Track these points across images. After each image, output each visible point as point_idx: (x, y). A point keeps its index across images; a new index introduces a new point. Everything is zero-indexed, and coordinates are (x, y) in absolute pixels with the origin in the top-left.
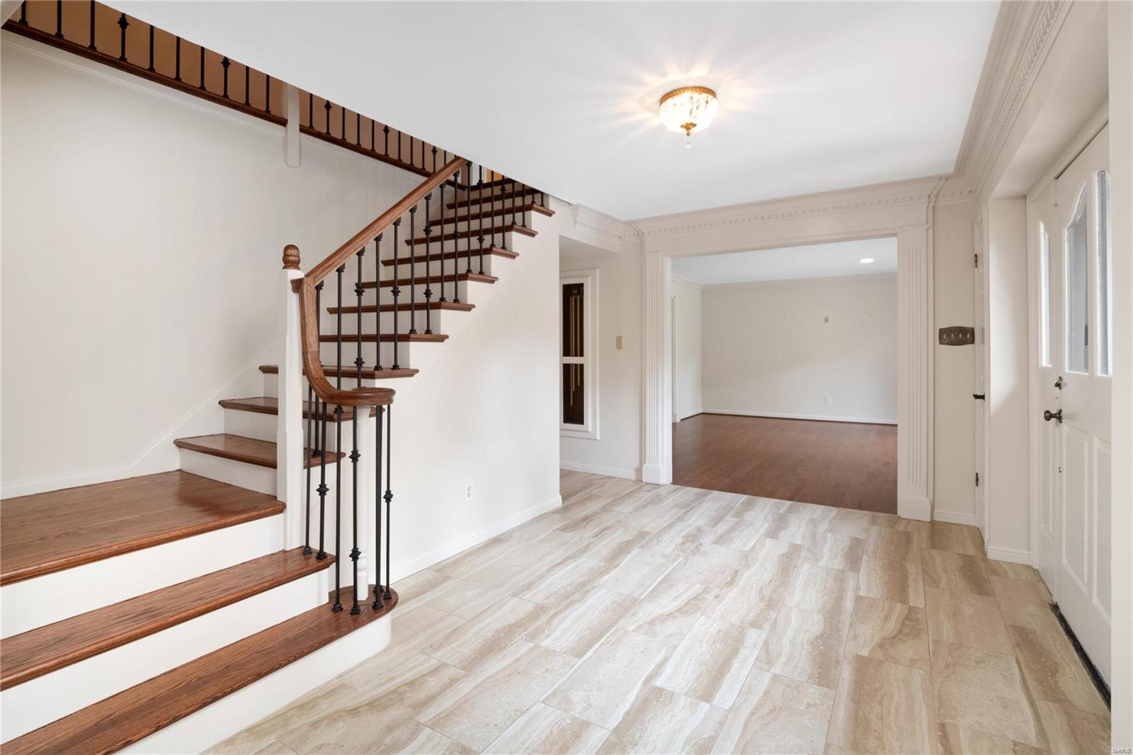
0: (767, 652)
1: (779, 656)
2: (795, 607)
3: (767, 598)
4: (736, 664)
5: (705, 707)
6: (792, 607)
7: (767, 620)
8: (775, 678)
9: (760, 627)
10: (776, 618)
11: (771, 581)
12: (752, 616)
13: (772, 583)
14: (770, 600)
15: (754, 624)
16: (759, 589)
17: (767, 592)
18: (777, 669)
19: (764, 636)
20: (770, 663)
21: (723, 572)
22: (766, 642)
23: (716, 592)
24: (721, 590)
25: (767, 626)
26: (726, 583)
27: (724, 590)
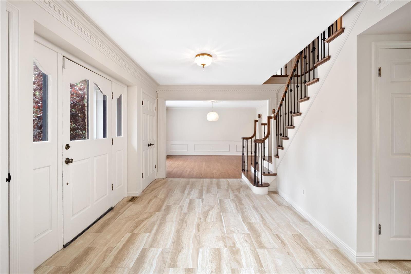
0: (181, 208)
1: (178, 208)
2: (174, 222)
3: (184, 222)
4: (188, 205)
5: (191, 198)
6: (175, 221)
7: (183, 216)
8: (179, 204)
9: (184, 213)
10: (180, 217)
11: (184, 231)
12: (187, 216)
13: (183, 229)
14: (183, 222)
15: (186, 214)
16: (188, 226)
17: (185, 225)
18: (178, 206)
19: (183, 211)
20: (180, 206)
21: (204, 230)
22: (182, 210)
23: (202, 220)
24: (200, 222)
25: (182, 214)
26: (200, 224)
27: (199, 222)
